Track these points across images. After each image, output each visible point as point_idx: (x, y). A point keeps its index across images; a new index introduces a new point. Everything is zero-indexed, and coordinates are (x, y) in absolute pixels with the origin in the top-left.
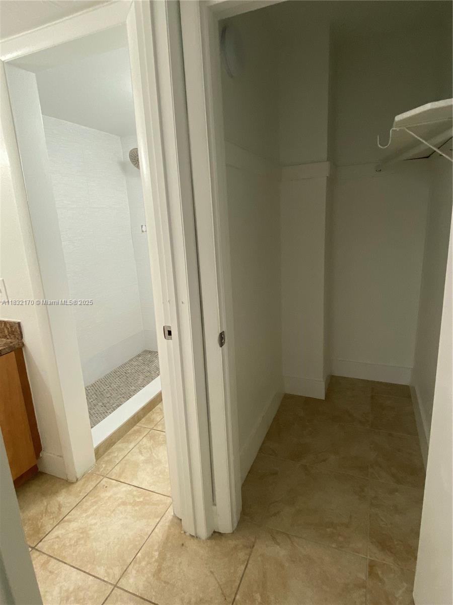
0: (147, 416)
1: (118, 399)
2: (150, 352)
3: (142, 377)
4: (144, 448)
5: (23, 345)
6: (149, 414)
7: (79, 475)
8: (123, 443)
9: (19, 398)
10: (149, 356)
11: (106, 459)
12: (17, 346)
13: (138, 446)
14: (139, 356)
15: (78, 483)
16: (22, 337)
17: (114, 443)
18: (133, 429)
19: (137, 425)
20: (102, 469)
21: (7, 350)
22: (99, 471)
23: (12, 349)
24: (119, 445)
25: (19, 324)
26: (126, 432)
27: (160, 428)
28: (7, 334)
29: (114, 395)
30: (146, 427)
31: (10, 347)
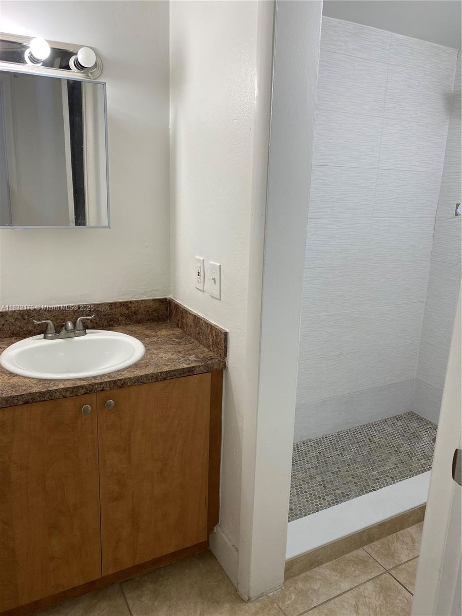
0: (384, 540)
1: (347, 482)
2: (419, 419)
3: (393, 459)
4: (365, 604)
5: (225, 366)
6: (389, 537)
7: (253, 594)
8: (333, 570)
9: (202, 442)
10: (416, 425)
11: (300, 585)
12: (216, 367)
13: (354, 592)
14: (399, 418)
15: (250, 605)
16: (225, 355)
17: (320, 563)
18: (355, 553)
19: (365, 547)
20: (289, 602)
21: (202, 368)
22: (284, 602)
23: (208, 369)
24: (324, 570)
25: (226, 334)
26: (344, 553)
27: (402, 577)
28: (211, 344)
29: (343, 473)
30: (379, 560)
31: (207, 366)
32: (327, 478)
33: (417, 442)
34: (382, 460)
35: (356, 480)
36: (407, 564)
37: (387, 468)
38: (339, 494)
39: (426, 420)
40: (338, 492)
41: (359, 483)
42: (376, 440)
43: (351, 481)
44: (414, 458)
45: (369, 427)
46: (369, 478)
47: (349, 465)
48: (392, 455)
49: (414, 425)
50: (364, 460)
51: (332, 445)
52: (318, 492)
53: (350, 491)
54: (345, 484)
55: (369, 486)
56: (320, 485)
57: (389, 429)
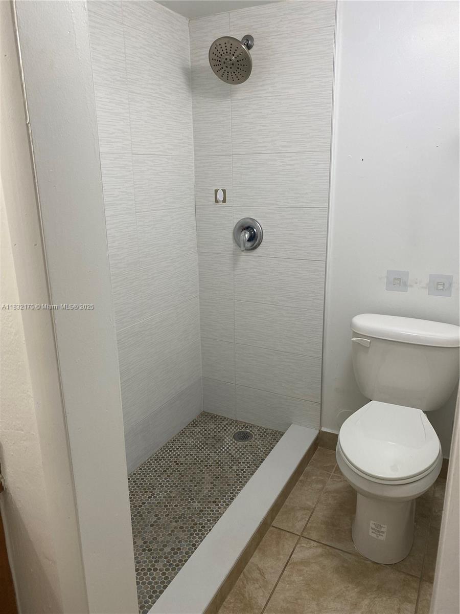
1: (172, 531)
3: (207, 477)
5: (1, 488)
29: (163, 520)
32: (148, 536)
33: (221, 446)
34: (197, 483)
35: (180, 524)
36: (267, 608)
37: (205, 492)
38: (169, 553)
39: (219, 416)
40: (168, 550)
41: (185, 526)
42: (182, 460)
43: (176, 528)
44: (226, 467)
45: (168, 447)
46: (193, 514)
47: (166, 506)
48: (204, 473)
49: (212, 426)
50: (179, 492)
51: (139, 487)
52: (145, 562)
53: (179, 542)
54: (170, 535)
55: (196, 524)
56: (144, 550)
57: (190, 441)
